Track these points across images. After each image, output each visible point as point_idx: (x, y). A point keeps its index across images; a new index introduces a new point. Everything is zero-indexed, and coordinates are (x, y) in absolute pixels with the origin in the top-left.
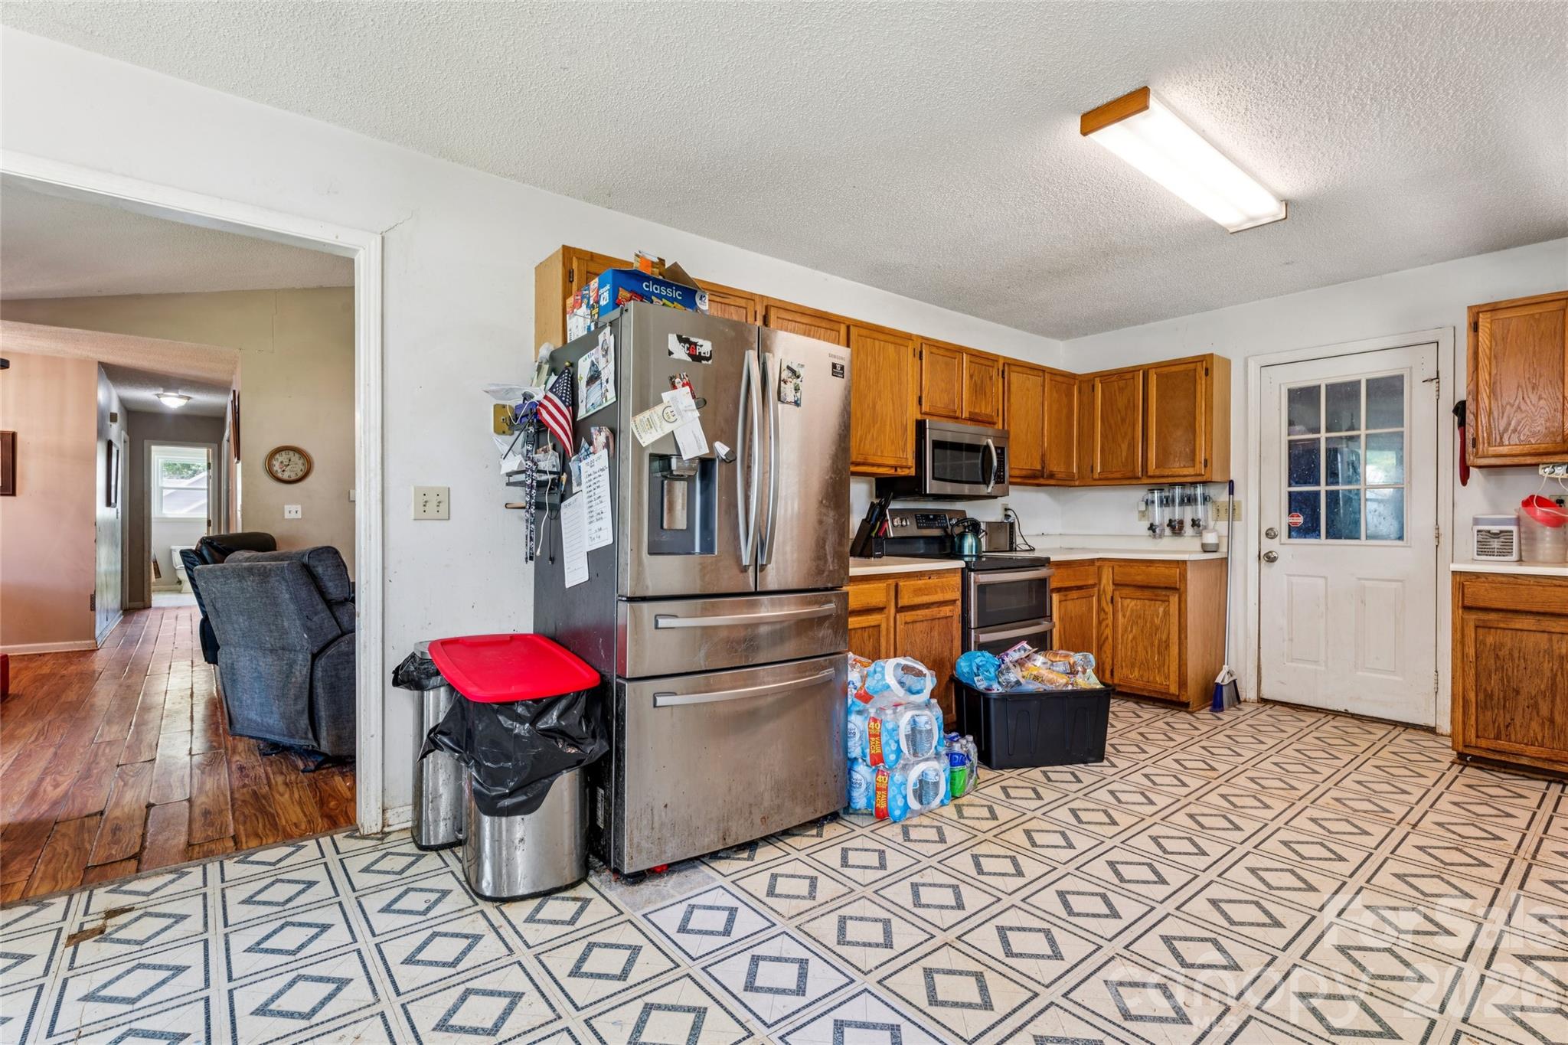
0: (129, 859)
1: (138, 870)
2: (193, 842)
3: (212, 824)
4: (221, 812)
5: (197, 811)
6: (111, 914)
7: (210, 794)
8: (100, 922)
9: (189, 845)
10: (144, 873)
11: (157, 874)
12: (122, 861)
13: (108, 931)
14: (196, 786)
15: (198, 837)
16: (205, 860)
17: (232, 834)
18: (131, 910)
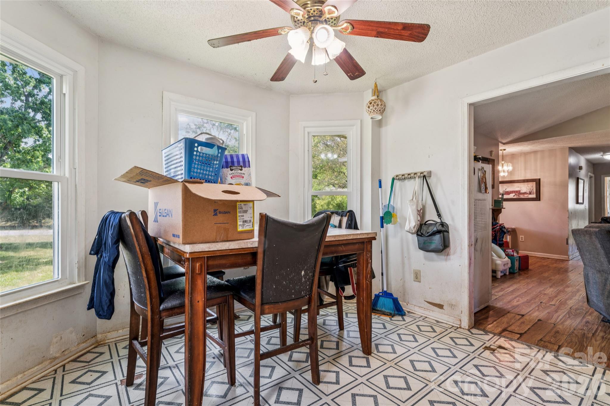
0: (518, 334)
1: (518, 339)
2: (542, 339)
3: (555, 337)
4: (563, 334)
5: (555, 330)
6: (500, 347)
7: (565, 326)
8: (496, 348)
9: (541, 340)
10: (518, 341)
11: (522, 344)
12: (516, 333)
13: (496, 351)
14: (562, 321)
15: (547, 338)
16: (541, 348)
17: (560, 345)
18: (506, 349)
